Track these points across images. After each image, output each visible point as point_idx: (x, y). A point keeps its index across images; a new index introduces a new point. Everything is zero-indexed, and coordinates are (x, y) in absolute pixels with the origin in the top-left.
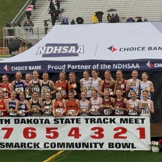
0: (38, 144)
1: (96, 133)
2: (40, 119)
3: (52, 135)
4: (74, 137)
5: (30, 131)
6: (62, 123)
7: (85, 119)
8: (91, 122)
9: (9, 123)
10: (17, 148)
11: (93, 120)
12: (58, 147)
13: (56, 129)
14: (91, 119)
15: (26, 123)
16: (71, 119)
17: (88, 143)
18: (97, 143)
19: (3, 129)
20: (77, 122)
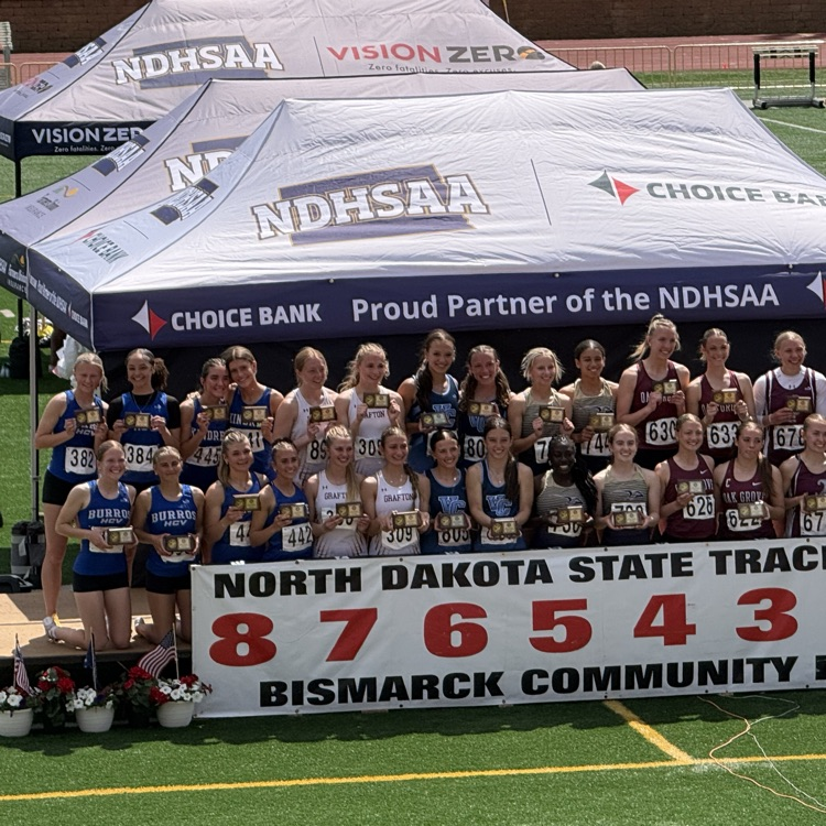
0: (496, 676)
1: (760, 615)
2: (503, 564)
3: (559, 634)
4: (661, 639)
5: (456, 619)
6: (608, 575)
7: (712, 554)
8: (740, 569)
9: (357, 587)
10: (394, 703)
11: (748, 556)
12: (588, 688)
13: (581, 604)
14: (740, 554)
15: (437, 586)
16: (647, 557)
17: (724, 664)
18: (767, 660)
19: (327, 616)
20: (677, 572)
